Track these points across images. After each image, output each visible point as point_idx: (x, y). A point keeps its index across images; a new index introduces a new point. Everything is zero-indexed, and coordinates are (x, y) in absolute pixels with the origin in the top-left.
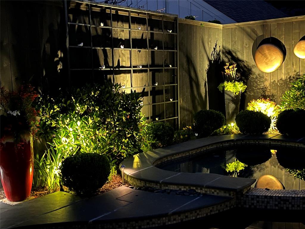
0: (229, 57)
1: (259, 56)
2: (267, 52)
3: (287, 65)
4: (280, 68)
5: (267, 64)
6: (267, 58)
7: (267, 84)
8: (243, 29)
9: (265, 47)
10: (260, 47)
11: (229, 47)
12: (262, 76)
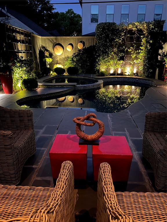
0: (44, 49)
1: (55, 49)
2: (58, 48)
3: (64, 53)
4: (62, 54)
5: (58, 52)
6: (58, 50)
7: (58, 59)
8: (48, 39)
9: (57, 46)
10: (55, 47)
11: (44, 45)
12: (56, 56)
